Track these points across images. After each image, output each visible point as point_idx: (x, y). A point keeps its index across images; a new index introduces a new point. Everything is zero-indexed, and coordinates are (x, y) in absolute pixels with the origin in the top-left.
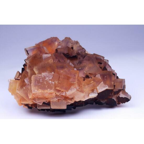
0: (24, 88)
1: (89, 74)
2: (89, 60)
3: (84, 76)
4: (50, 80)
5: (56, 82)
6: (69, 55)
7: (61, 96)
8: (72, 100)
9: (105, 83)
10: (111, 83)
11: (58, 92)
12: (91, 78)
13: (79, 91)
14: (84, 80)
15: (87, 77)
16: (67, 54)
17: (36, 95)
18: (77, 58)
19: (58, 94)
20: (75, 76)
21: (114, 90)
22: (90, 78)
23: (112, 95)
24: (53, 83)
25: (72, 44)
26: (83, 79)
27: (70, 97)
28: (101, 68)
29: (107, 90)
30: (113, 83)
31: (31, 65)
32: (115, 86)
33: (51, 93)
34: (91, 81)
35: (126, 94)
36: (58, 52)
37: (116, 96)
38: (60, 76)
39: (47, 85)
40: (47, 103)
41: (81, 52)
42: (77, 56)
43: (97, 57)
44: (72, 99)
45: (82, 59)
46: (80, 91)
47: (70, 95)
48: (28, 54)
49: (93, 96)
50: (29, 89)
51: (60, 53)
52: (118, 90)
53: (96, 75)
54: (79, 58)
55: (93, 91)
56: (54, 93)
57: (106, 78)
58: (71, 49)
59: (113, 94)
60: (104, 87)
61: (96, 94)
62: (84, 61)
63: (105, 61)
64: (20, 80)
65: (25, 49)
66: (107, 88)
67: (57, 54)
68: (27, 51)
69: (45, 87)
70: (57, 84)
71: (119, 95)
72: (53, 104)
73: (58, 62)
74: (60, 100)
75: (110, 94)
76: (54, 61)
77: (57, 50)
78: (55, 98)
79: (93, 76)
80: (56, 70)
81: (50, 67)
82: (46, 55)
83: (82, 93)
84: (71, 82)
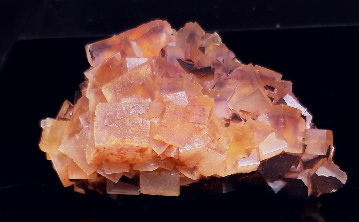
0: (77, 136)
1: (241, 111)
2: (242, 78)
3: (228, 117)
4: (140, 116)
5: (155, 122)
6: (192, 65)
7: (167, 158)
9: (280, 136)
10: (296, 139)
12: (245, 121)
13: (212, 149)
14: (227, 125)
15: (236, 118)
16: (187, 62)
18: (213, 73)
19: (159, 152)
20: (204, 109)
21: (304, 158)
22: (243, 122)
23: (298, 168)
24: (148, 122)
26: (225, 122)
28: (272, 99)
29: (284, 154)
30: (300, 139)
31: (96, 83)
32: (305, 146)
33: (141, 150)
36: (165, 55)
37: (307, 171)
38: (165, 108)
39: (133, 127)
40: (131, 177)
41: (223, 60)
42: (214, 69)
44: (194, 169)
45: (224, 75)
46: (215, 149)
49: (247, 167)
50: (88, 140)
51: (172, 59)
52: (312, 158)
53: (257, 116)
54: (219, 75)
55: (248, 153)
56: (147, 148)
57: (284, 124)
58: (199, 51)
59: (299, 166)
60: (278, 146)
62: (231, 81)
64: (68, 121)
66: (284, 148)
67: (163, 59)
68: (91, 52)
69: (128, 131)
70: (157, 125)
71: (316, 171)
72: (147, 182)
73: (165, 76)
74: (163, 173)
75: (293, 167)
76: (154, 73)
77: (163, 52)
78: (151, 164)
79: (251, 118)
80: (158, 94)
81: (143, 85)
82: (136, 59)
83: (220, 155)
84: (194, 124)
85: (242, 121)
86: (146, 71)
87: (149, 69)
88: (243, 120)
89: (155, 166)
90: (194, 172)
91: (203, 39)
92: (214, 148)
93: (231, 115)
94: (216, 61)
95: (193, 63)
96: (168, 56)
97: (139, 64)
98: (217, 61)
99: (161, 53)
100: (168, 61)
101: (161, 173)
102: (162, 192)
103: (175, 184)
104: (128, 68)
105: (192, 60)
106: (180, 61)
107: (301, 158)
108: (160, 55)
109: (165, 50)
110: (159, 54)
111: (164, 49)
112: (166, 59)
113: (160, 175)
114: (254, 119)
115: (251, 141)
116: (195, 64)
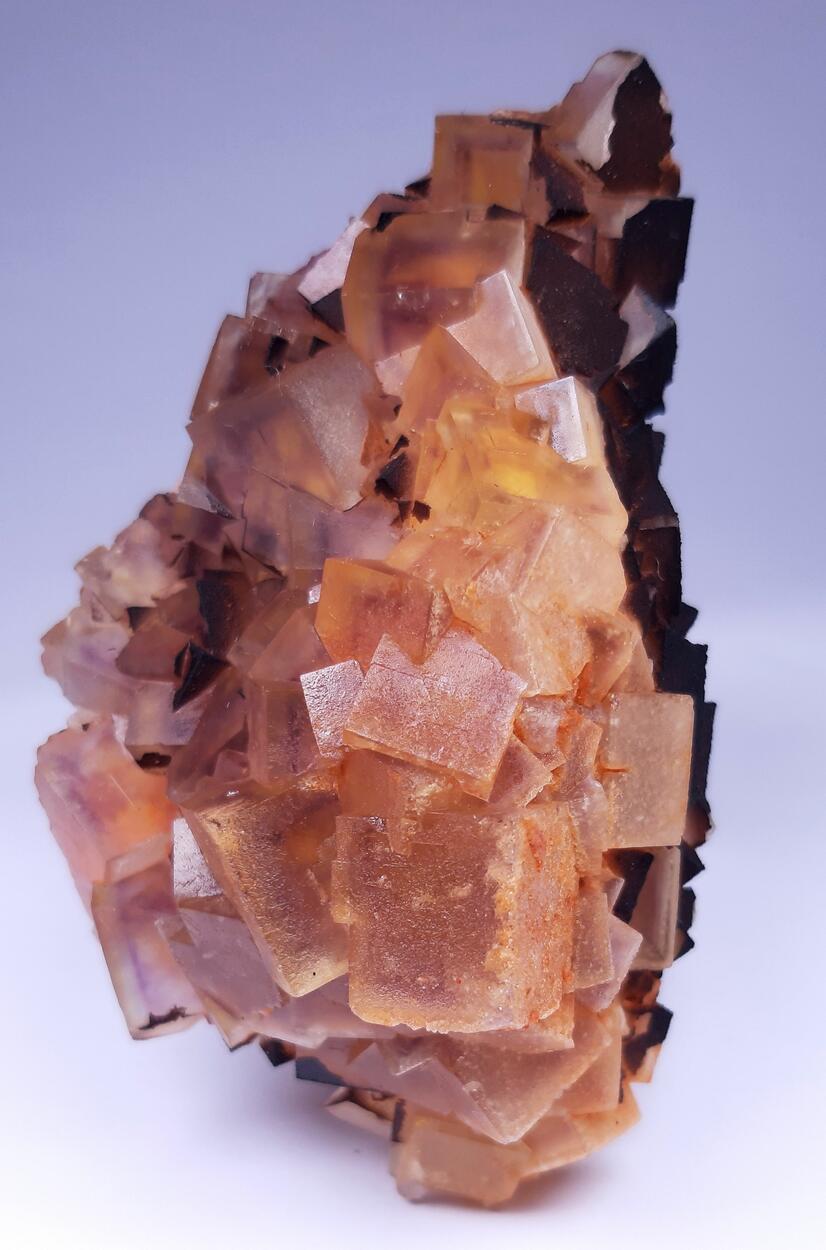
1: (365, 460)
3: (391, 511)
5: (425, 792)
6: (192, 652)
7: (561, 744)
8: (610, 633)
9: (464, 301)
10: (470, 243)
11: (519, 778)
12: (403, 441)
14: (423, 511)
15: (391, 483)
16: (183, 671)
17: (538, 995)
18: (221, 575)
19: (541, 778)
21: (542, 213)
23: (582, 239)
25: (107, 617)
26: (412, 519)
27: (580, 653)
28: (318, 344)
29: (532, 285)
32: (497, 212)
33: (533, 847)
34: (438, 438)
35: (578, 99)
36: (162, 752)
40: (621, 883)
41: (174, 537)
42: (207, 572)
43: (220, 380)
44: (600, 639)
45: (232, 531)
47: (563, 656)
48: (174, 1015)
49: (586, 428)
51: (175, 727)
53: (384, 397)
54: (229, 552)
55: (533, 425)
56: (534, 815)
57: (416, 287)
58: (143, 627)
59: (573, 234)
60: (501, 307)
61: (563, 394)
62: (251, 506)
63: (256, 312)
64: (407, 1107)
65: (136, 1037)
66: (509, 281)
67: (175, 761)
68: (154, 1022)
69: (462, 901)
70: (439, 785)
71: (591, 168)
72: (642, 823)
73: (241, 754)
74: (610, 758)
75: (575, 254)
76: (231, 794)
77: (148, 760)
78: (584, 808)
79: (395, 419)
80: (314, 780)
81: (277, 838)
82: (179, 865)
83: (549, 532)
84: (431, 637)
85: (403, 457)
86: (225, 826)
87: (216, 813)
88: (402, 450)
89: (591, 793)
90: (608, 637)
91: (99, 616)
92: (524, 555)
93: (382, 496)
94: (176, 565)
95: (188, 651)
96: (165, 742)
97: (197, 851)
98: (180, 559)
99: (152, 770)
100: (181, 741)
101: (609, 767)
102: (677, 762)
103: (652, 712)
104: (215, 893)
105: (176, 653)
106: (180, 699)
107: (543, 224)
108: (161, 770)
109: (142, 754)
110: (157, 774)
111: (140, 758)
112: (177, 748)
113: (618, 771)
114: (397, 409)
115: (486, 413)
116: (191, 641)
